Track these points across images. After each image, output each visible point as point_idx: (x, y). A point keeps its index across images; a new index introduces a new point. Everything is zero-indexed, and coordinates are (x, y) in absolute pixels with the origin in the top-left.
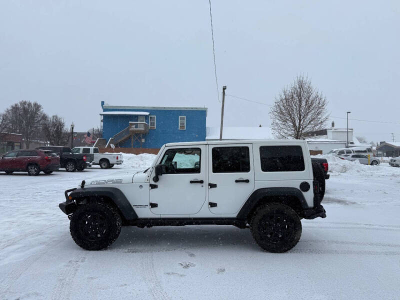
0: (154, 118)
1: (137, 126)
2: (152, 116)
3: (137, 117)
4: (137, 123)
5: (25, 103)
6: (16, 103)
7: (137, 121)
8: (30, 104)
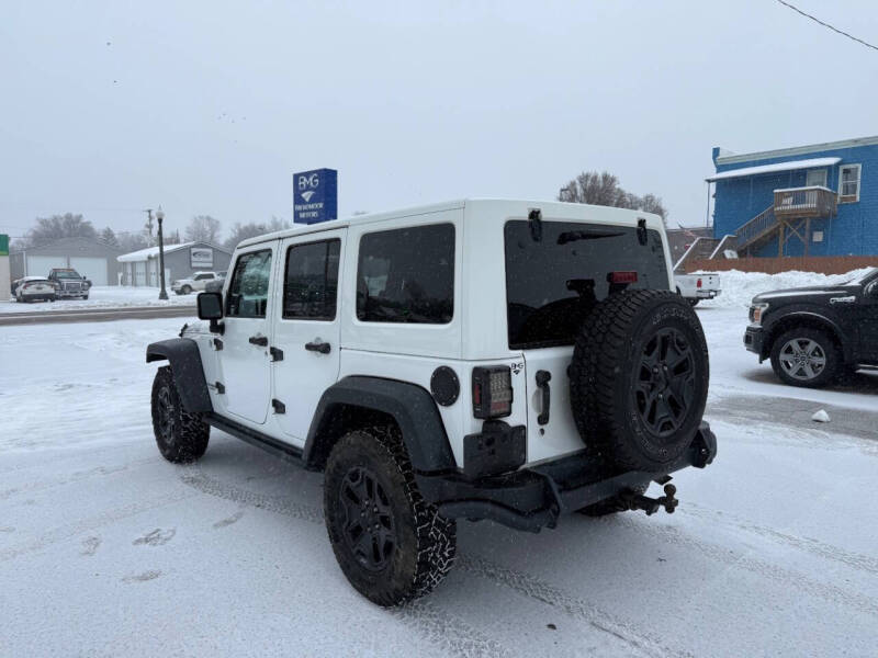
0: (857, 168)
1: (799, 198)
2: (847, 167)
3: (805, 175)
4: (804, 191)
5: (587, 176)
6: (572, 180)
7: (804, 185)
8: (595, 179)
